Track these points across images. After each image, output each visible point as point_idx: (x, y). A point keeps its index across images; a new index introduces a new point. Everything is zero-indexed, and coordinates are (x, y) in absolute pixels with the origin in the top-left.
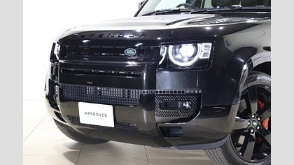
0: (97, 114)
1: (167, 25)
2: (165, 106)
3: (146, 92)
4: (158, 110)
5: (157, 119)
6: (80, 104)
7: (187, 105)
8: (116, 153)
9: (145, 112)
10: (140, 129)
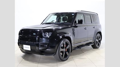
0: (27, 48)
1: (43, 28)
2: (41, 46)
3: (37, 43)
4: (40, 47)
5: (40, 49)
6: (24, 45)
7: (46, 46)
8: (34, 56)
9: (37, 47)
10: (36, 51)
